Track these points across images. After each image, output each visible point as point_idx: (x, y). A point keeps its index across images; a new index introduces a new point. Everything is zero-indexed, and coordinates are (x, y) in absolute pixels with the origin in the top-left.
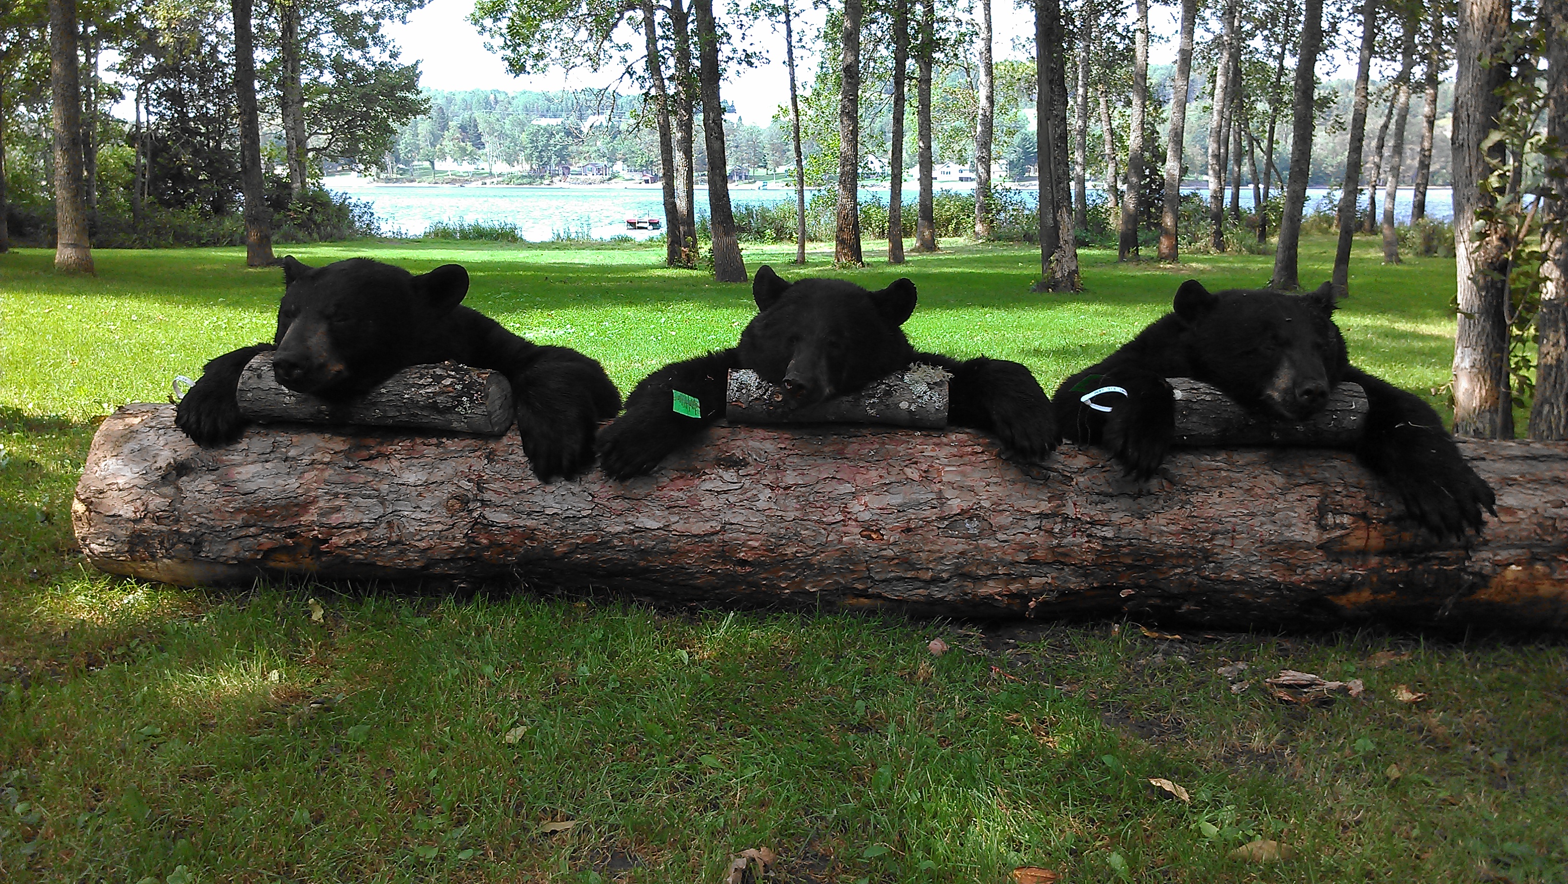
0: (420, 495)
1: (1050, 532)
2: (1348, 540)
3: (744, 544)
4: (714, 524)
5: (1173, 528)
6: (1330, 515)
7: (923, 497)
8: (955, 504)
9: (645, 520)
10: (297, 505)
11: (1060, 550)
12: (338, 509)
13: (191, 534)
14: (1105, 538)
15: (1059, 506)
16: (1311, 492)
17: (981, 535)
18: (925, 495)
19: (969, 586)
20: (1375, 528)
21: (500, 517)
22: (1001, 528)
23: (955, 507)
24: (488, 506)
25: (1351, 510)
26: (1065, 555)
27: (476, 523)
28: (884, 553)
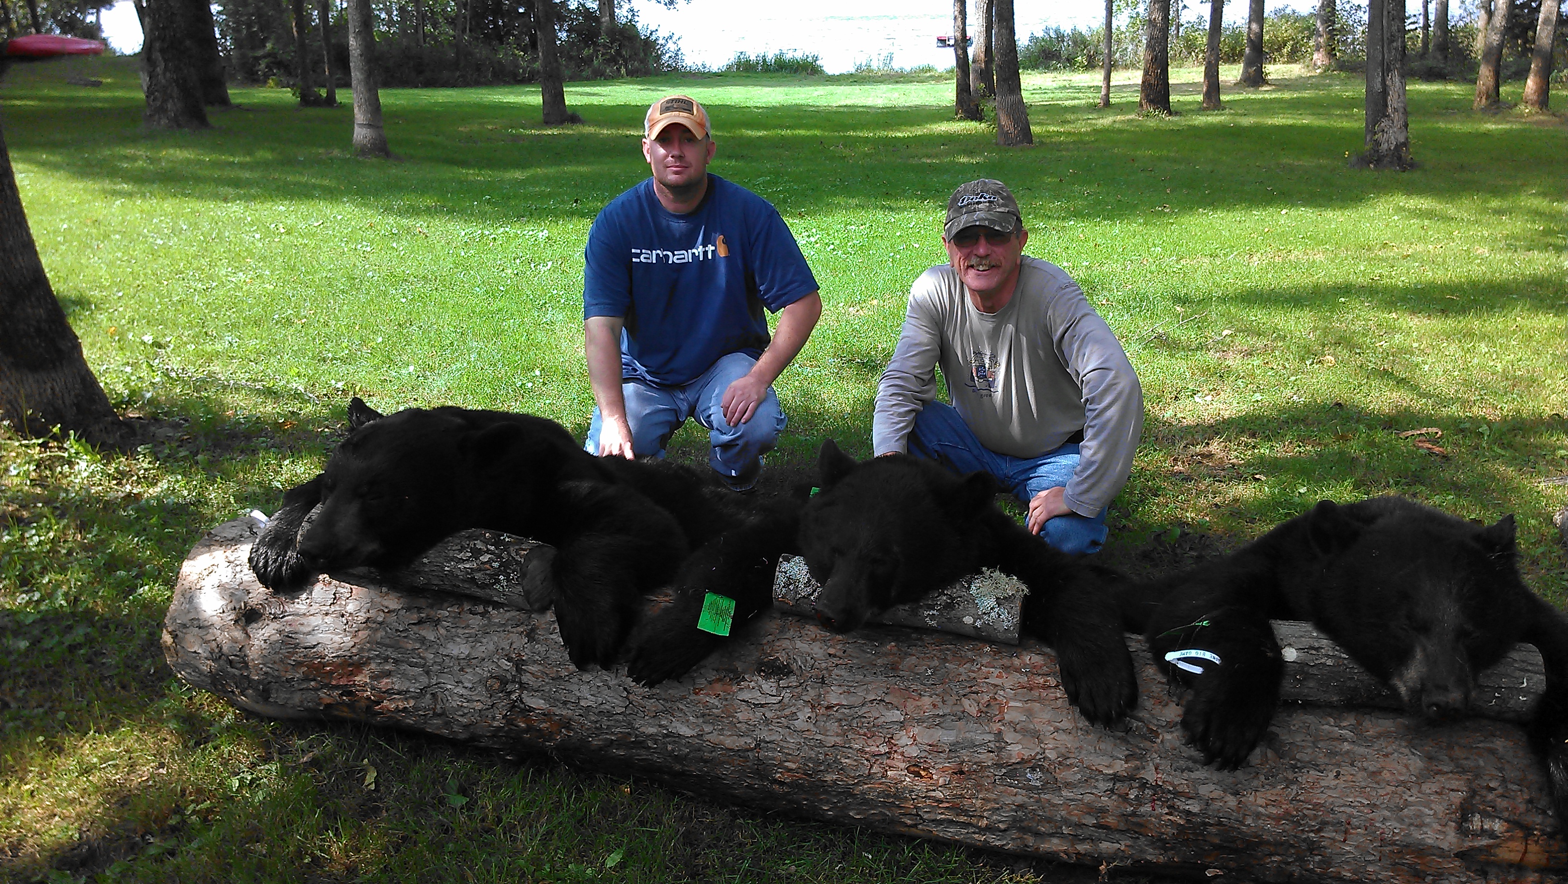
0: (462, 670)
1: (1124, 797)
2: (1498, 851)
3: (780, 765)
4: (749, 741)
5: (1274, 811)
6: (1477, 817)
7: (979, 738)
8: (1016, 750)
9: (678, 725)
10: (350, 665)
11: (1134, 820)
12: (388, 674)
13: (259, 682)
14: (1188, 813)
15: (1137, 768)
16: (1455, 784)
17: (1044, 788)
18: (982, 735)
19: (1030, 840)
20: (1537, 842)
21: (536, 703)
22: (1068, 785)
23: (1014, 754)
24: (526, 689)
25: (1506, 814)
26: (1141, 825)
27: (514, 707)
28: (933, 794)
